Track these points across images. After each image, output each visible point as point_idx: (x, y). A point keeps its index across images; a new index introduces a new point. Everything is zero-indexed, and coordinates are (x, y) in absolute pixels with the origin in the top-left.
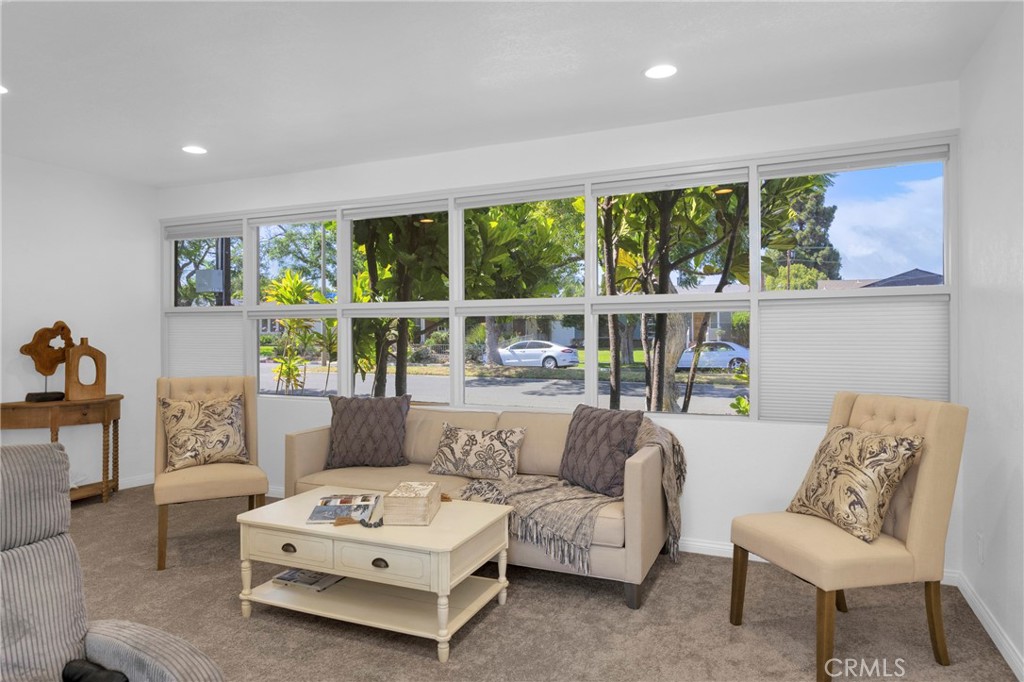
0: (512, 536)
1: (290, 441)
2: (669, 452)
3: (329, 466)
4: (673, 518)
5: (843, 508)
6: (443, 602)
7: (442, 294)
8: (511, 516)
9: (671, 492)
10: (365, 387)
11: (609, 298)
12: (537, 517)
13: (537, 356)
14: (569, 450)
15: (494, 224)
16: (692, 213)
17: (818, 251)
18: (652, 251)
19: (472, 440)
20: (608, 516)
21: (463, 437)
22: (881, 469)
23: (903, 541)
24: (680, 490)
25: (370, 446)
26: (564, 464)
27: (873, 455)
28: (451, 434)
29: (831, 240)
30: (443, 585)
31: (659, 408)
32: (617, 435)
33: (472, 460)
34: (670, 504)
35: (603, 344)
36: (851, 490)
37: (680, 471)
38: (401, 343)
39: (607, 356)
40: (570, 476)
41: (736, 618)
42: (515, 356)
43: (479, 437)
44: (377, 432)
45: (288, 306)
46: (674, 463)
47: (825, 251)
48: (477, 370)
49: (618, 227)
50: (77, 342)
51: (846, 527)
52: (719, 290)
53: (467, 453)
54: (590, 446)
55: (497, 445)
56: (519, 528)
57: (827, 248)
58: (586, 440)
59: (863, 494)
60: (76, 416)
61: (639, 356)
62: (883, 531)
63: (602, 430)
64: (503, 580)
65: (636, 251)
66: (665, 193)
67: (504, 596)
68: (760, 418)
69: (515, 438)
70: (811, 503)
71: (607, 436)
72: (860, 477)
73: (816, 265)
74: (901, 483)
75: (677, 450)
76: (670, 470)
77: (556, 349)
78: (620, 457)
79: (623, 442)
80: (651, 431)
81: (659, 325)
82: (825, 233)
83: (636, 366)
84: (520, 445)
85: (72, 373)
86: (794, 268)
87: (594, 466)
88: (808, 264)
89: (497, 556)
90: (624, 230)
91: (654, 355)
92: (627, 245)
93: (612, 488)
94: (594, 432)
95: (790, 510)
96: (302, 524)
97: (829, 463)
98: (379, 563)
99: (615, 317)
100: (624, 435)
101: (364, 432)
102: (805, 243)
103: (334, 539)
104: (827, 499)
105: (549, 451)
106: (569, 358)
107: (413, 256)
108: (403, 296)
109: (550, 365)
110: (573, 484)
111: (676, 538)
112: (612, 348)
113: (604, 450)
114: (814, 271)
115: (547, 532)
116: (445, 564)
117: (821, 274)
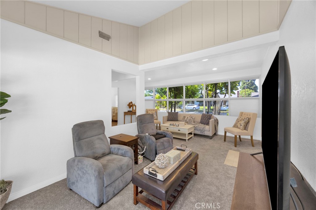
0: (194, 130)
1: (163, 117)
2: (216, 120)
3: (168, 121)
4: (216, 129)
5: (239, 126)
6: (187, 135)
7: (181, 98)
8: (194, 127)
9: (216, 125)
10: (170, 111)
11: (207, 98)
12: (197, 127)
13: (192, 107)
14: (201, 119)
15: (189, 87)
16: (220, 85)
17: (252, 86)
18: (214, 91)
19: (188, 118)
20: (207, 127)
21: (186, 117)
22: (244, 121)
23: (247, 130)
24: (218, 125)
25: (173, 118)
26: (201, 121)
27: (243, 119)
28: (185, 117)
29: (256, 84)
30: (187, 133)
31: (215, 114)
32: (208, 117)
33: (188, 120)
34: (216, 127)
35: (206, 105)
36: (240, 124)
37: (218, 123)
38: (175, 105)
39: (207, 108)
40: (201, 123)
41: (225, 141)
42: (188, 107)
43: (189, 117)
44: (174, 117)
45: (158, 99)
46: (217, 122)
47: (254, 86)
48: (181, 109)
49: (208, 88)
50: (133, 104)
51: (239, 128)
52: (224, 97)
53: (187, 119)
54: (205, 118)
55: (191, 118)
56: (195, 129)
57: (255, 85)
58: (204, 118)
59: (242, 124)
60: (133, 114)
61: (212, 108)
62: (245, 129)
63: (206, 116)
64: (193, 135)
65: (211, 91)
66: (216, 83)
67: (193, 137)
68: (230, 116)
69: (194, 118)
70: (235, 126)
71: (207, 117)
72: (241, 122)
73: (252, 89)
74: (247, 123)
75: (217, 120)
76: (216, 122)
77: (195, 106)
78: (209, 120)
79: (209, 118)
80: (213, 117)
81: (215, 102)
82: (254, 82)
83: (211, 109)
84: (194, 119)
85: (133, 108)
86: (246, 90)
87: (205, 121)
88: (250, 89)
89: (192, 132)
90: (209, 88)
91: (214, 107)
92: (210, 90)
93: (208, 124)
94: (205, 117)
95: (233, 127)
96: (169, 126)
97: (238, 121)
98: (179, 130)
99: (208, 101)
100: (210, 117)
101: (173, 116)
102: (249, 84)
103: (173, 128)
104: (237, 125)
105: (199, 119)
106: (198, 108)
107: (177, 92)
108: (175, 98)
109: (194, 109)
110: (202, 124)
111: (217, 132)
112: (207, 105)
113: (207, 119)
114: (251, 90)
115: (199, 129)
116: (187, 131)
117: (253, 91)
